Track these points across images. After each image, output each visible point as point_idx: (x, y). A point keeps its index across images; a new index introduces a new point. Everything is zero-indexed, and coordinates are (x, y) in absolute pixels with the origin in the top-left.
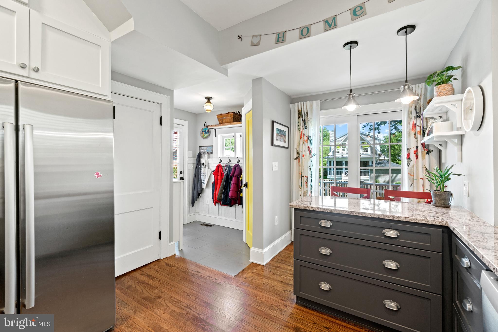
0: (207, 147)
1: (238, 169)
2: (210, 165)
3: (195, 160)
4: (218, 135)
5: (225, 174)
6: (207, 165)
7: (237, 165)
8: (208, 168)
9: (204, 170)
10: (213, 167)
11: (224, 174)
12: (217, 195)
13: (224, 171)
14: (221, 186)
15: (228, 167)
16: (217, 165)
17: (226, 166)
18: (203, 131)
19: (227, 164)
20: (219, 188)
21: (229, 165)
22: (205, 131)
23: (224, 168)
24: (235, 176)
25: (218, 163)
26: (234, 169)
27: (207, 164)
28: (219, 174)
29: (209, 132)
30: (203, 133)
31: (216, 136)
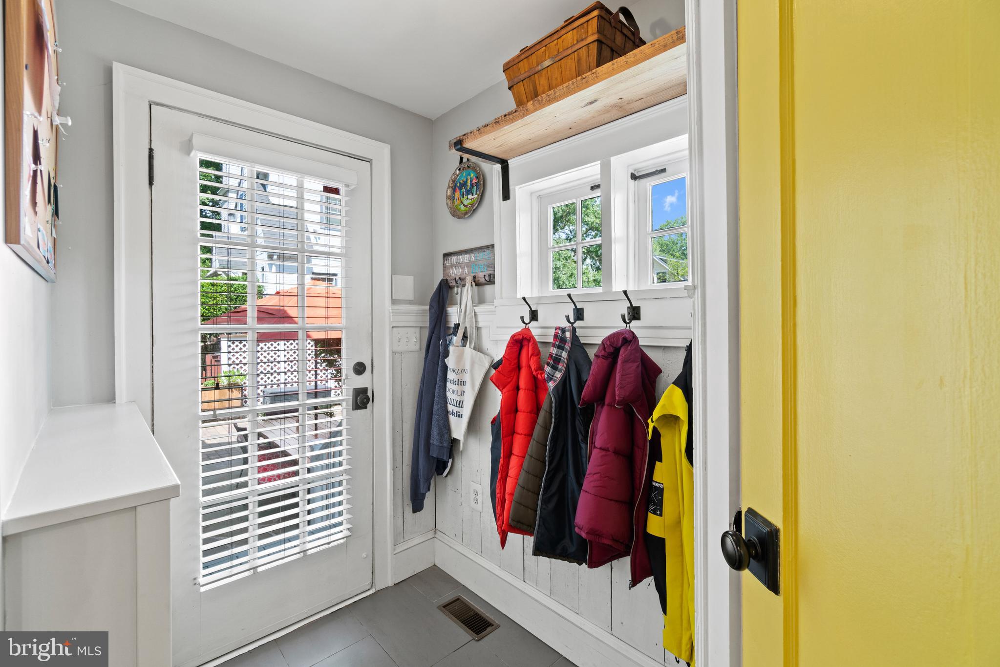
0: (472, 255)
1: (634, 361)
2: (484, 332)
3: (424, 310)
4: (517, 188)
5: (551, 385)
6: (471, 332)
7: (625, 339)
8: (478, 348)
9: (460, 358)
10: (496, 342)
11: (545, 381)
12: (512, 494)
13: (548, 369)
14: (533, 446)
15: (567, 347)
16: (513, 337)
17: (560, 340)
18: (456, 185)
19: (563, 330)
20: (524, 457)
21: (575, 337)
22: (464, 184)
23: (545, 352)
24: (611, 405)
25: (519, 327)
26: (606, 363)
27: (471, 327)
28: (523, 381)
29: (481, 184)
30: (457, 194)
31: (506, 196)
